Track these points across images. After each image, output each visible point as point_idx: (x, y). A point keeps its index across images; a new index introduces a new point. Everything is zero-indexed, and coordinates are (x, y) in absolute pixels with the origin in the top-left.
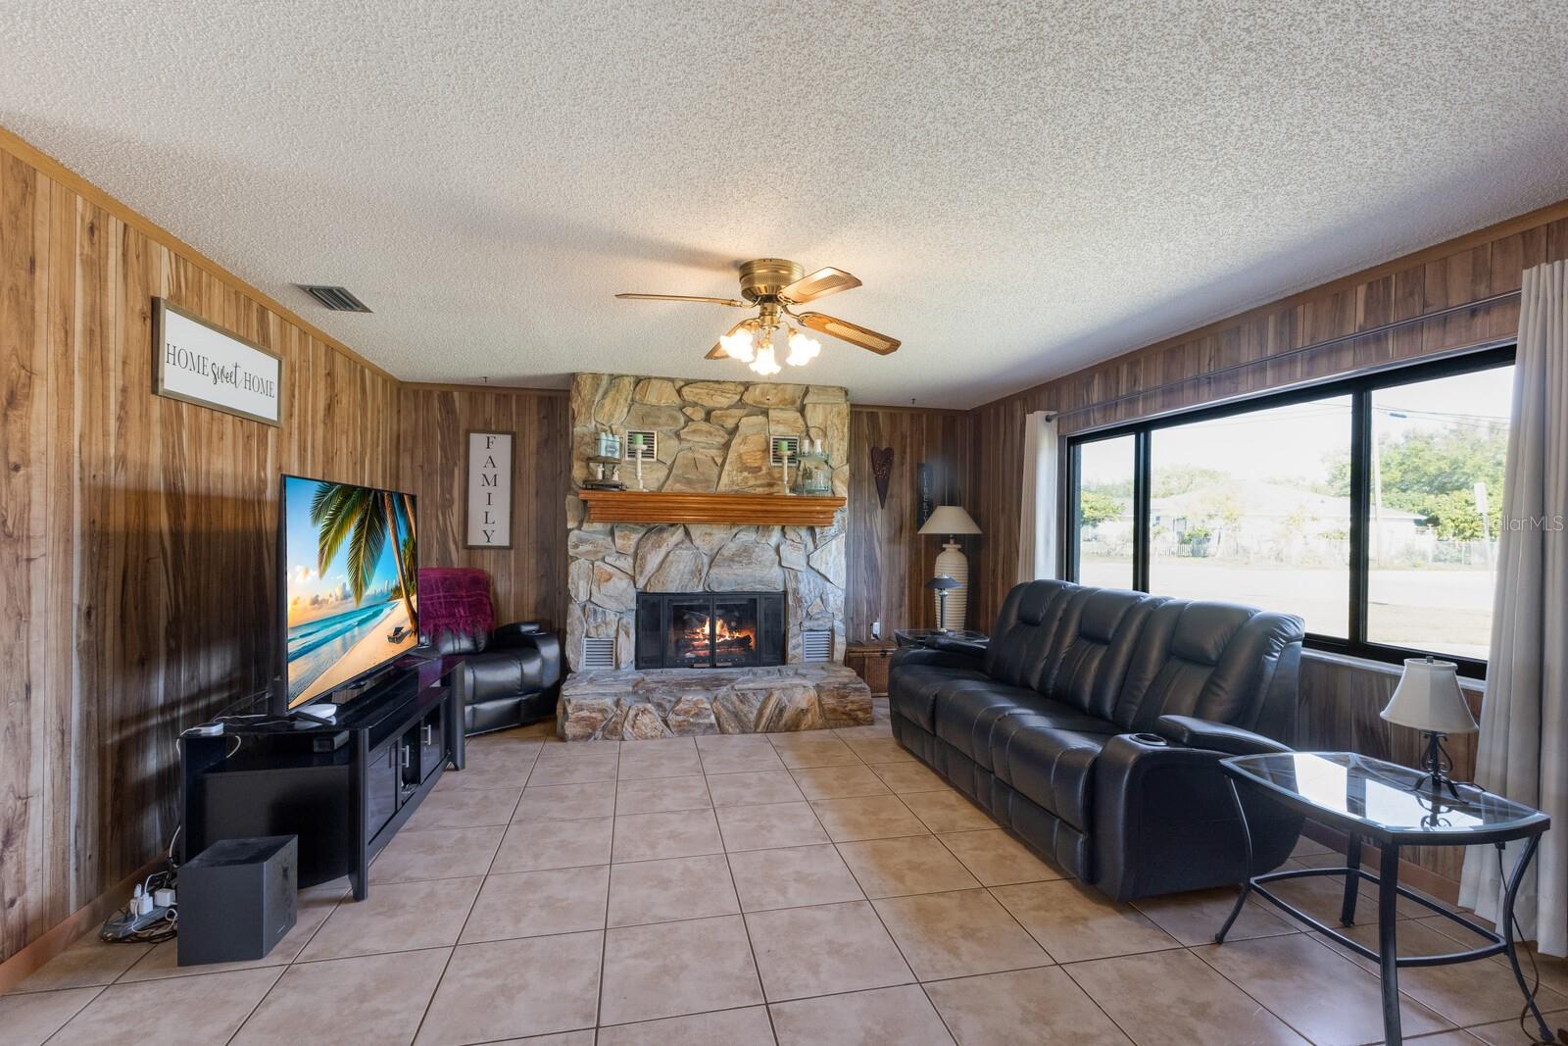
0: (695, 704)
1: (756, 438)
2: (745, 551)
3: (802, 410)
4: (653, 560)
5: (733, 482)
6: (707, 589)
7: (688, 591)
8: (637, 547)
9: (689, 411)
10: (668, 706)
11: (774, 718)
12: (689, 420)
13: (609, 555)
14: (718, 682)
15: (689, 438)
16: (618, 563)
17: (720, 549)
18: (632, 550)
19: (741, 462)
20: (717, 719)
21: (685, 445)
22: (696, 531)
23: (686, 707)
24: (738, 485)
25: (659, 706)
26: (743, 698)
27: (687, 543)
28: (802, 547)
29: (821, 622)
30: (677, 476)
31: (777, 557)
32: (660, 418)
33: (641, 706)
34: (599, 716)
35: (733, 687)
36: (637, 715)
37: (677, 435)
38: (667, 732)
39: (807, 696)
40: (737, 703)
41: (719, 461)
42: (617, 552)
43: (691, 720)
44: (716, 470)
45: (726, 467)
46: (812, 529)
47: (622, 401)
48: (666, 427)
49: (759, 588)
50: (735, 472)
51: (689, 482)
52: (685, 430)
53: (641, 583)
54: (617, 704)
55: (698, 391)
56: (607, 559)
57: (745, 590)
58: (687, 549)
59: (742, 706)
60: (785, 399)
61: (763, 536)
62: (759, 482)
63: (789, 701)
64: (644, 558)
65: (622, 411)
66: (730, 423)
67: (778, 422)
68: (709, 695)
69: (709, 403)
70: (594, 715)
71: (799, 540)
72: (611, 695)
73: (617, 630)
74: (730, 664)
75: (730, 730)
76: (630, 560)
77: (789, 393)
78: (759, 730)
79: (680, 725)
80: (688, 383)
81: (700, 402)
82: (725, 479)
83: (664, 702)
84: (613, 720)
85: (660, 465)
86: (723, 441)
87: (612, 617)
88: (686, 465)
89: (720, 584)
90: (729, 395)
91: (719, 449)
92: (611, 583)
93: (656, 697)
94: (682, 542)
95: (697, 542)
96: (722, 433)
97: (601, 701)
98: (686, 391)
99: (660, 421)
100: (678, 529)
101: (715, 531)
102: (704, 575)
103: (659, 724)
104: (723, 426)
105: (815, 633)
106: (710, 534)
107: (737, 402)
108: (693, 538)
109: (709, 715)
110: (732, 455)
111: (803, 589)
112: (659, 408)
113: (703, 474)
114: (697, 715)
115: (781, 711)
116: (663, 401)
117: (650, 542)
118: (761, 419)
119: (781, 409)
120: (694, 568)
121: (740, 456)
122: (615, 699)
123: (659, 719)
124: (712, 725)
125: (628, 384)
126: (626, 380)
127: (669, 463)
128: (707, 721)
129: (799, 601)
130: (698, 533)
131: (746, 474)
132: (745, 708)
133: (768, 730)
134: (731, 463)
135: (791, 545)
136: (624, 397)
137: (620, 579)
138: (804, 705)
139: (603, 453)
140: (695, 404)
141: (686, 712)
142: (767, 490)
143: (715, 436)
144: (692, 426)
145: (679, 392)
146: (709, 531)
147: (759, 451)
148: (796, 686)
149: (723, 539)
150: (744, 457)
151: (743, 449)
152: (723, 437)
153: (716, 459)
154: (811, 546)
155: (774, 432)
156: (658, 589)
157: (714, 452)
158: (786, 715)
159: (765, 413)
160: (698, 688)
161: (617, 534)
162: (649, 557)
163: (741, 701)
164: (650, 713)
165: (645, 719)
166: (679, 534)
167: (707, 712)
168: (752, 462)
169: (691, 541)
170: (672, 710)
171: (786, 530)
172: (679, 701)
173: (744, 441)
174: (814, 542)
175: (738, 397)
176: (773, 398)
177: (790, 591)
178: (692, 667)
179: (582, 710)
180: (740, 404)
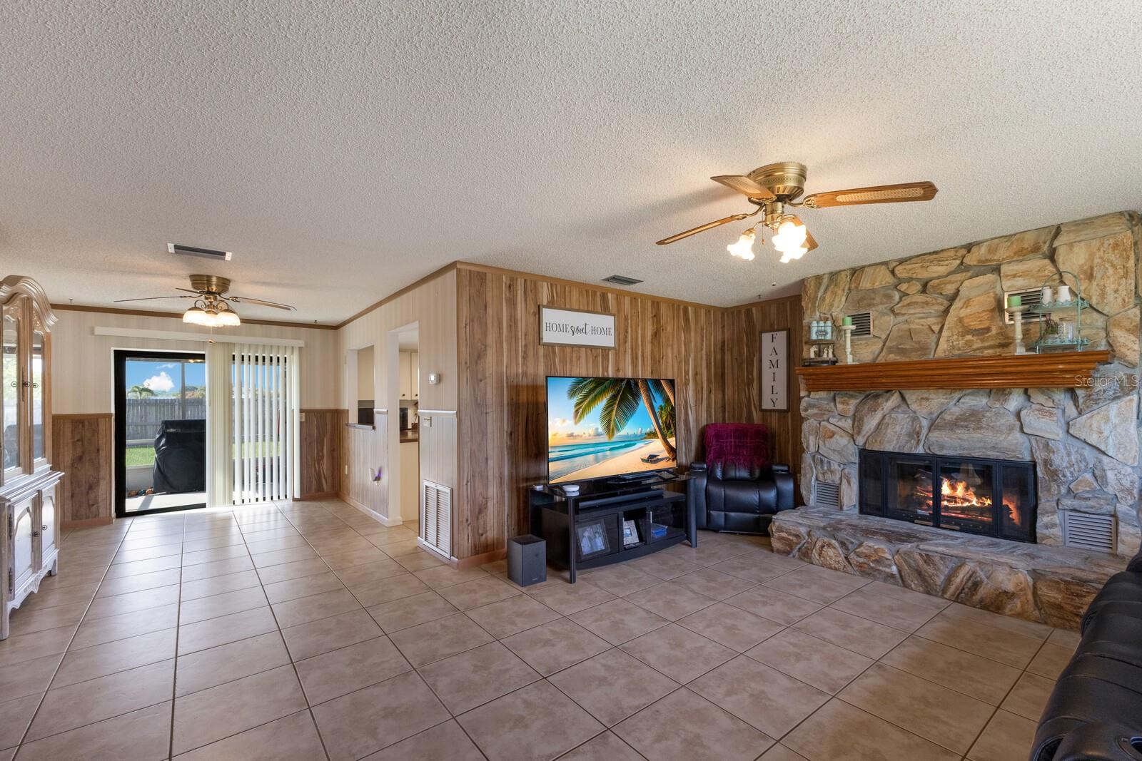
0: (876, 551)
1: (981, 299)
2: (971, 415)
3: (1052, 255)
4: (871, 423)
5: (953, 347)
6: (928, 451)
7: (906, 451)
8: (857, 410)
9: (904, 287)
10: (850, 546)
11: (966, 590)
12: (904, 295)
13: (833, 417)
14: (908, 537)
15: (903, 312)
16: (840, 424)
17: (941, 413)
18: (851, 413)
19: (963, 326)
20: (900, 572)
21: (901, 319)
22: (911, 396)
23: (866, 551)
24: (959, 349)
25: (843, 544)
26: (928, 559)
27: (904, 407)
28: (1059, 412)
29: (1091, 503)
30: (891, 347)
31: (1018, 423)
32: (874, 299)
33: (826, 540)
34: (795, 539)
35: (918, 546)
36: (823, 547)
37: (892, 310)
38: (849, 569)
39: (1014, 579)
40: (921, 562)
41: (936, 328)
42: (839, 415)
43: (872, 564)
44: (934, 338)
45: (945, 333)
46: (1072, 391)
47: (840, 292)
48: (881, 306)
49: (992, 454)
50: (955, 337)
51: (903, 352)
52: (899, 305)
53: (860, 441)
54: (809, 534)
55: (910, 266)
56: (831, 420)
57: (974, 455)
58: (904, 412)
59: (925, 566)
60: (1023, 249)
61: (998, 400)
62: (987, 344)
63: (988, 578)
64: (861, 420)
65: (840, 300)
66: (950, 289)
67: (1014, 276)
68: (891, 546)
69: (924, 275)
70: (791, 538)
71: (1051, 405)
72: (805, 525)
73: (841, 478)
74: (958, 528)
75: (913, 586)
76: (850, 422)
77: (1028, 242)
78: (945, 596)
79: (860, 565)
80: (902, 262)
81: (914, 276)
82: (943, 345)
83: (847, 543)
84: (805, 546)
85: (876, 340)
86: (942, 308)
87: (836, 467)
88: (900, 337)
89: (942, 447)
90: (946, 263)
91: (939, 316)
92: (834, 440)
93: (842, 535)
94: (899, 406)
95: (914, 407)
96: (940, 300)
97: (796, 529)
98: (899, 270)
99: (875, 302)
100: (892, 395)
101: (933, 396)
102: (922, 437)
103: (841, 559)
104: (941, 294)
105: (1087, 515)
106: (927, 399)
107: (959, 265)
108: (909, 403)
109: (890, 566)
110: (951, 319)
111: (1059, 460)
112: (873, 291)
113: (918, 343)
114: (876, 561)
115: (976, 585)
116: (877, 284)
117: (866, 407)
118: (990, 277)
119: (1020, 261)
120: (912, 431)
121: (961, 320)
122: (809, 529)
123: (842, 556)
124: (892, 576)
125: (844, 280)
126: (843, 273)
127: (884, 337)
128: (887, 570)
129: (1054, 474)
130: (914, 398)
131: (969, 337)
132: (931, 570)
133: (957, 599)
134: (949, 328)
135: (1039, 410)
136: (841, 288)
137: (842, 436)
138: (1010, 587)
139: (814, 337)
140: (910, 280)
141: (867, 556)
142: (998, 351)
143: (933, 305)
144: (907, 300)
145: (893, 272)
146: (925, 395)
147: (987, 311)
148: (1000, 564)
149: (943, 404)
150: (966, 321)
151: (963, 313)
152: (942, 304)
153: (933, 327)
154: (1072, 411)
155: (1010, 287)
156: (876, 448)
157: (931, 321)
158: (982, 592)
159: (997, 270)
160: (881, 538)
161: (838, 400)
162: (865, 420)
163: (925, 562)
164: (834, 548)
165: (831, 552)
166: (894, 400)
167: (888, 562)
168: (976, 325)
169: (908, 405)
170: (854, 551)
171: (1030, 392)
172: (861, 545)
173: (967, 304)
174: (1077, 407)
175: (958, 262)
176: (1002, 253)
177: (1039, 461)
178: (913, 522)
179: (783, 532)
180: (962, 267)
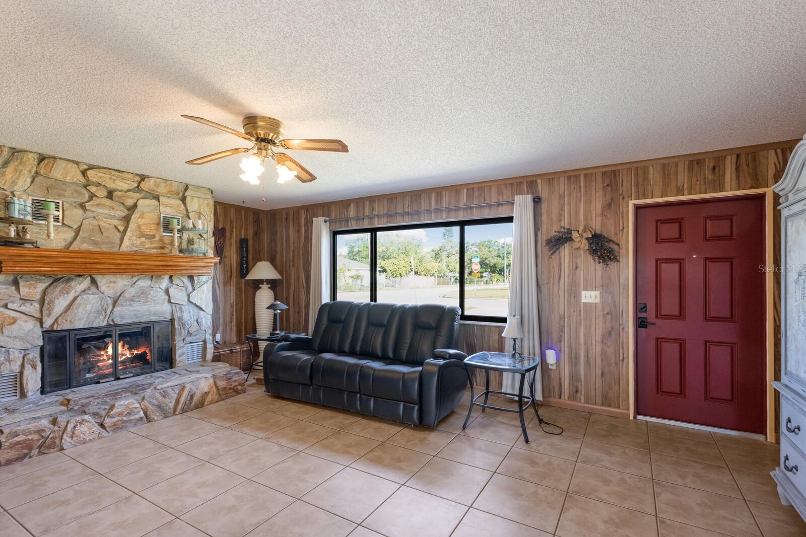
0: (127, 406)
1: (151, 215)
2: (142, 293)
3: (184, 199)
4: (60, 304)
5: (133, 245)
6: (111, 323)
7: (95, 325)
8: (44, 293)
9: (93, 189)
10: (103, 413)
11: (187, 402)
12: (92, 196)
13: (12, 302)
14: (143, 388)
15: (93, 209)
16: (23, 309)
17: (121, 293)
18: (38, 297)
19: (140, 231)
20: (145, 413)
21: (89, 214)
22: (102, 280)
23: (119, 410)
24: (137, 247)
25: (95, 415)
26: (164, 394)
27: (94, 289)
28: (184, 289)
29: (197, 337)
30: (84, 238)
31: (167, 297)
32: (65, 191)
33: (79, 419)
34: (36, 437)
35: (155, 388)
36: (75, 427)
37: (82, 206)
38: (104, 433)
39: (208, 384)
40: (160, 398)
41: (121, 229)
42: (22, 299)
43: (125, 419)
44: (118, 235)
45: (128, 234)
46: (191, 278)
47: (26, 172)
48: (71, 199)
49: (154, 318)
50: (134, 238)
51: (95, 243)
52: (89, 203)
53: (48, 323)
54: (54, 422)
55: (103, 175)
56: (10, 306)
57: (142, 321)
58: (93, 293)
59: (164, 400)
60: (172, 191)
61: (157, 283)
62: (154, 246)
63: (197, 389)
64: (51, 302)
65: (25, 181)
66: (130, 202)
67: (167, 206)
68: (137, 397)
69: (111, 185)
70: (30, 437)
71: (182, 285)
72: (45, 417)
73: (23, 366)
74: (131, 375)
75: (156, 418)
76: (37, 306)
77: (175, 187)
78: (177, 413)
79: (115, 424)
80: (91, 167)
81: (103, 183)
82: (126, 242)
83: (99, 411)
84: (50, 437)
85: (66, 229)
86: (123, 214)
87: (17, 354)
88: (92, 230)
89: (122, 317)
90: (128, 182)
91: (121, 220)
92: (16, 326)
93: (92, 409)
94: (89, 288)
95: (103, 288)
96: (122, 208)
97: (36, 424)
98: (90, 173)
99: (66, 194)
100: (85, 279)
101: (119, 280)
102: (108, 312)
103: (97, 429)
104: (123, 204)
105: (194, 344)
106: (115, 282)
107: (135, 188)
108: (99, 285)
109: (139, 412)
110: (132, 226)
111: (186, 316)
112: (64, 183)
113: (108, 238)
114: (129, 414)
115: (192, 397)
116: (68, 178)
117: (58, 290)
118: (154, 202)
119: (169, 197)
120: (100, 308)
121: (139, 226)
122: (51, 419)
123: (96, 425)
124: (141, 418)
125: (32, 159)
126: (30, 156)
127: (75, 227)
128: (137, 416)
129: (183, 325)
130: (104, 281)
131: (143, 239)
132: (167, 400)
133: (183, 411)
134: (131, 231)
135: (177, 288)
136: (28, 169)
137: (26, 321)
138: (206, 389)
139: (16, 215)
140: (98, 185)
141: (120, 414)
142: (159, 251)
143: (117, 210)
144: (95, 201)
145: (84, 173)
146: (113, 280)
147: (154, 224)
148: (200, 378)
149: (125, 286)
150: (143, 227)
151: (141, 221)
152: (124, 212)
153: (119, 227)
154: (190, 289)
155: (164, 212)
156: (67, 326)
157: (116, 222)
158: (195, 399)
159: (157, 198)
160: (127, 394)
161: (22, 283)
162: (57, 302)
163: (163, 396)
164: (87, 422)
165: (84, 428)
166: (86, 282)
167: (137, 410)
168: (147, 231)
169: (97, 287)
170: (108, 415)
171: (173, 278)
172: (112, 407)
173: (142, 216)
174: (193, 286)
175: (136, 185)
176: (163, 189)
177: (176, 318)
178: (99, 383)
179: (18, 435)
180: (138, 189)
